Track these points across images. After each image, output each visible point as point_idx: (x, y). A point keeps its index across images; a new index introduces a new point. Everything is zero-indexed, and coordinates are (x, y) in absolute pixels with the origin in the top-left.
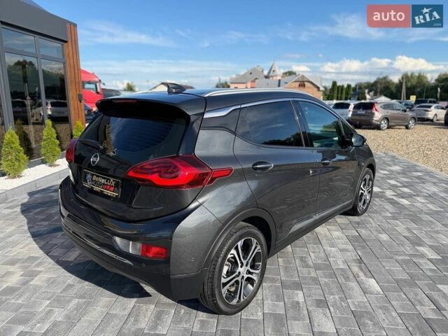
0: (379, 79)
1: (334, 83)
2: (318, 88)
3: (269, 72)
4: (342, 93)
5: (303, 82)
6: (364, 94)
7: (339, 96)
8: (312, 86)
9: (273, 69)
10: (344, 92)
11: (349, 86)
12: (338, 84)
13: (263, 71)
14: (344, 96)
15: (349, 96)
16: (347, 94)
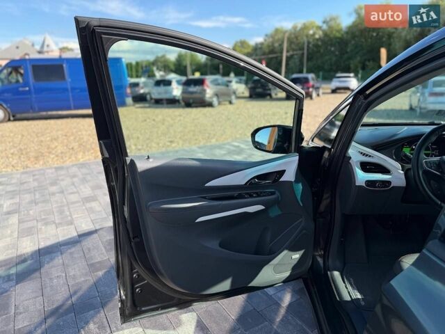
0: (157, 58)
3: (42, 46)
4: (131, 70)
6: (153, 71)
9: (46, 44)
10: (134, 70)
11: (137, 64)
13: (33, 45)
14: (134, 74)
15: (140, 74)
16: (137, 71)
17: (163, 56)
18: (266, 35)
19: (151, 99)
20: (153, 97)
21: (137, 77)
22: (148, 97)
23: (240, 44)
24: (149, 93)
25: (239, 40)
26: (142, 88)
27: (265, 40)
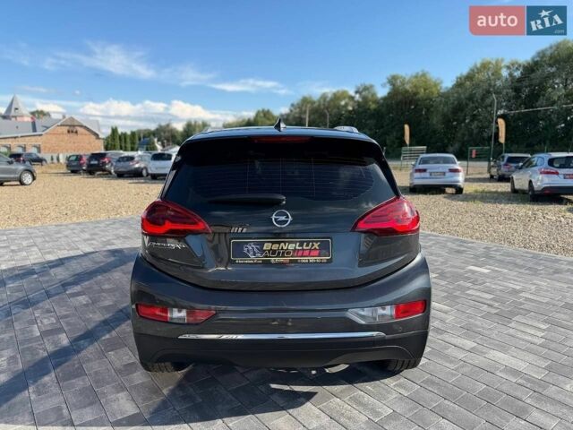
0: (160, 127)
1: (114, 131)
2: (97, 135)
4: (125, 142)
5: (74, 126)
6: (153, 143)
7: (123, 145)
8: (87, 132)
9: (14, 106)
10: (128, 140)
11: (133, 134)
12: (120, 131)
14: (129, 146)
15: (136, 146)
16: (133, 143)
17: (168, 125)
18: (292, 105)
19: (148, 174)
20: (150, 172)
21: (132, 149)
22: (144, 172)
23: (262, 115)
24: (146, 168)
25: (261, 109)
26: (137, 163)
27: (291, 111)
